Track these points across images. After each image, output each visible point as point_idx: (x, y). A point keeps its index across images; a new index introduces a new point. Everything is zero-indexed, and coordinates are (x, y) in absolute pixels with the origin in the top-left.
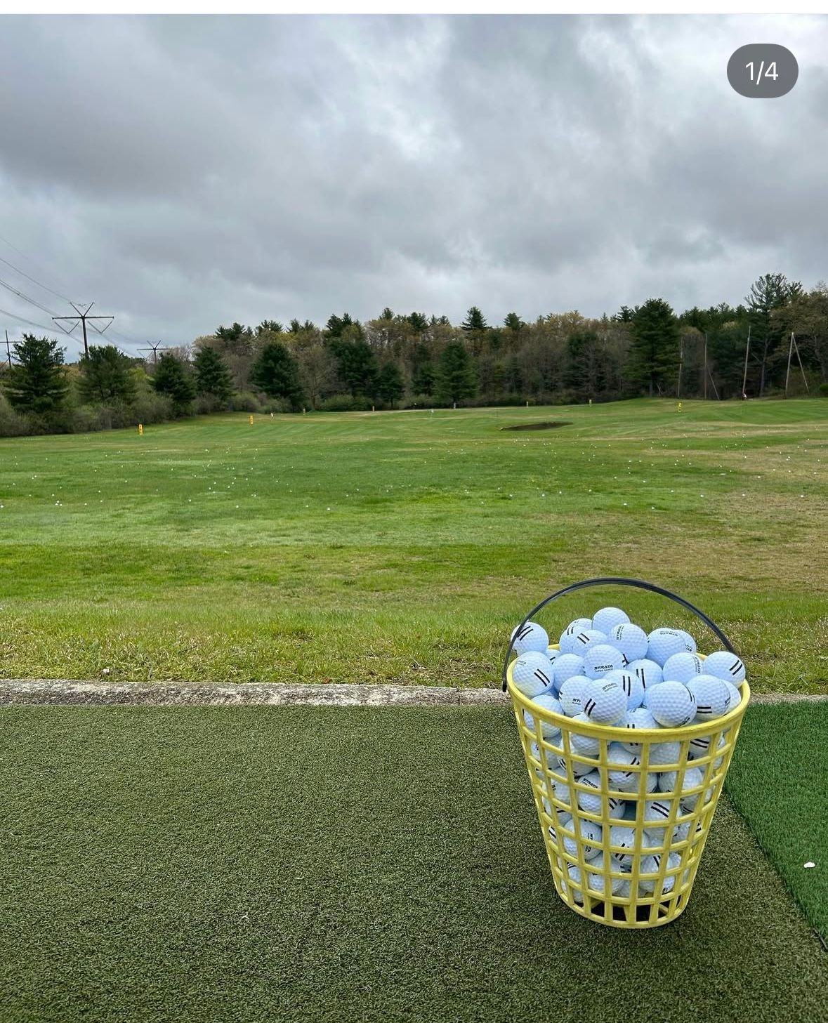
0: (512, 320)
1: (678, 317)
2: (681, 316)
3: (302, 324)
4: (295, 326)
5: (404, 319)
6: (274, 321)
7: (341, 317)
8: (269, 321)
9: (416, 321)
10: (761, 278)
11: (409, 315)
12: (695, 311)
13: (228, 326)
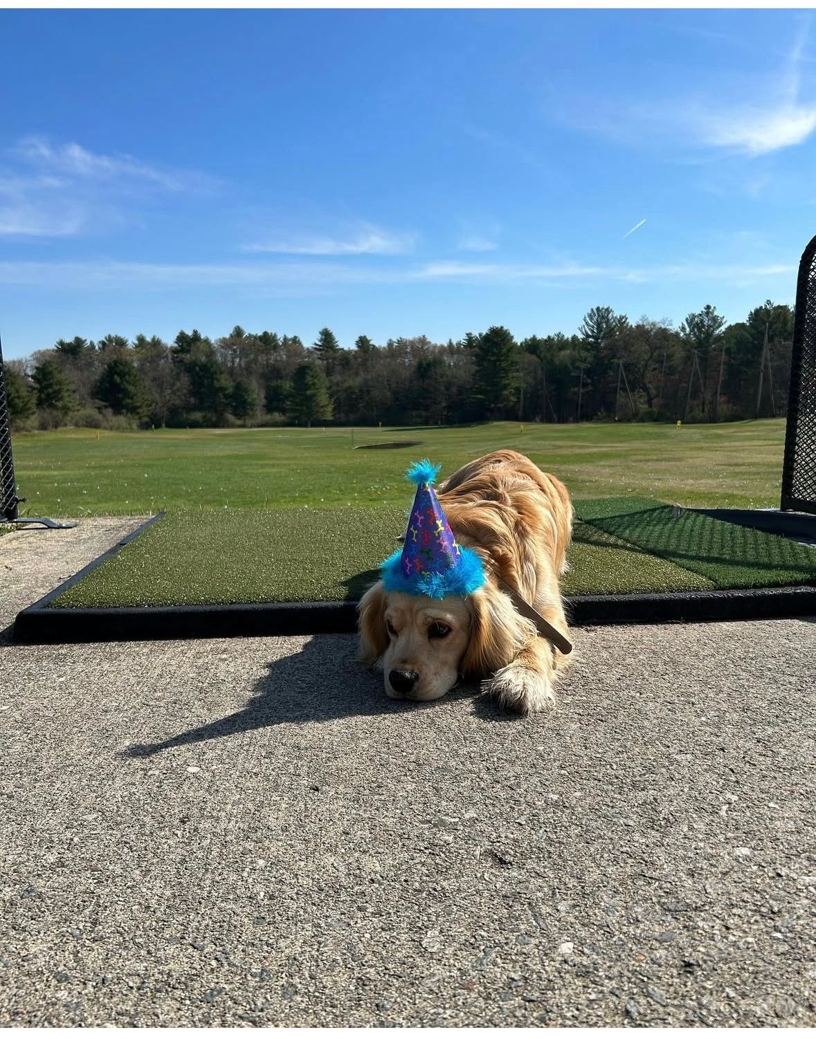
0: (363, 342)
1: (519, 344)
2: (521, 344)
3: (149, 339)
4: (141, 340)
5: (255, 337)
6: (119, 335)
7: (190, 333)
8: (113, 335)
9: (267, 340)
10: (592, 310)
11: (260, 333)
12: (534, 339)
13: (69, 339)
